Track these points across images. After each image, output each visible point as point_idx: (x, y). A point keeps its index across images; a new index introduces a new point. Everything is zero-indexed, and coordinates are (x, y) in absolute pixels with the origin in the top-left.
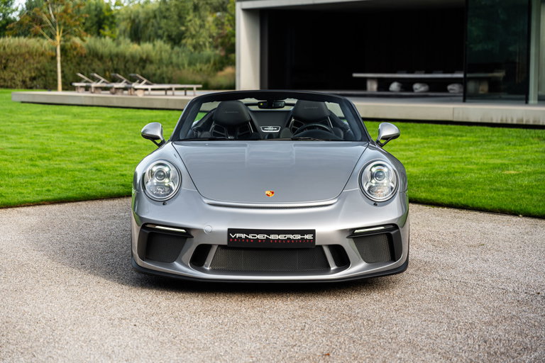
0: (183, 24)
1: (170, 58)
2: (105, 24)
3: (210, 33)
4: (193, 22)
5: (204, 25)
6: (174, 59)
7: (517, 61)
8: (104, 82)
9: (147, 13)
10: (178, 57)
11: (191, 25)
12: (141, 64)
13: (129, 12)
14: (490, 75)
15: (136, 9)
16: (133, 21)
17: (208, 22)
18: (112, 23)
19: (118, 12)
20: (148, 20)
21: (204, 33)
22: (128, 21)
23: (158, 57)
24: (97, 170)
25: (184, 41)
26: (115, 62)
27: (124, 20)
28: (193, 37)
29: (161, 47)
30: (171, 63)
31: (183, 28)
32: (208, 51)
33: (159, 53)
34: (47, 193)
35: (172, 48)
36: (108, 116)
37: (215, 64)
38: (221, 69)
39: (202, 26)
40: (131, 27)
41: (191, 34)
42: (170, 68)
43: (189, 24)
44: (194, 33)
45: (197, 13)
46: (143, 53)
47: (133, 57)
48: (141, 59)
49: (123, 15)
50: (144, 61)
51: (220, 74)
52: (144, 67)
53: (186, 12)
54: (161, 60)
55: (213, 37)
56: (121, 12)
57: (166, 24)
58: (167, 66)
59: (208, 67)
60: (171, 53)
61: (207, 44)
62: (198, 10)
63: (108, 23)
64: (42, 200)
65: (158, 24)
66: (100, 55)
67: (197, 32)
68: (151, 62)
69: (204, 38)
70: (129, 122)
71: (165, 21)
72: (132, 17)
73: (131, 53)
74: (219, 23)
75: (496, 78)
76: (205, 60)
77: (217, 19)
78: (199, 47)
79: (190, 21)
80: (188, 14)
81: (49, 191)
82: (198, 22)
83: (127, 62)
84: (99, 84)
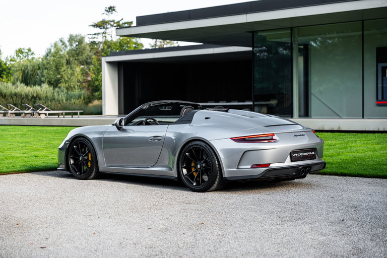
0: (59, 73)
1: (53, 95)
2: (3, 74)
3: (78, 79)
4: (66, 71)
5: (74, 74)
6: (56, 97)
7: (284, 92)
8: (17, 110)
9: (33, 67)
10: (59, 95)
11: (65, 74)
12: (33, 100)
13: (21, 66)
14: (268, 103)
15: (25, 63)
16: (24, 72)
17: (77, 72)
18: (9, 73)
19: (13, 66)
20: (34, 70)
21: (74, 79)
22: (20, 71)
23: (45, 95)
24: (36, 156)
25: (60, 85)
26: (14, 99)
27: (17, 71)
28: (66, 82)
29: (46, 88)
30: (54, 99)
31: (59, 76)
32: (77, 92)
33: (45, 92)
34: (13, 167)
35: (54, 89)
36: (25, 130)
37: (84, 99)
38: (90, 102)
39: (72, 74)
40: (22, 76)
41: (64, 80)
42: (53, 102)
43: (63, 73)
44: (67, 79)
45: (69, 66)
46: (34, 92)
47: (27, 96)
48: (33, 97)
49: (16, 67)
50: (35, 98)
51: (90, 105)
52: (35, 102)
53: (61, 64)
54: (46, 97)
55: (80, 82)
56: (15, 66)
57: (48, 73)
58: (51, 101)
59: (79, 102)
60: (54, 93)
61: (76, 87)
62: (70, 64)
63: (5, 73)
64: (11, 171)
65: (42, 73)
66: (3, 94)
67: (69, 79)
68: (40, 99)
69: (74, 82)
70: (41, 133)
71: (47, 71)
72: (23, 68)
73: (25, 93)
74: (84, 72)
75: (271, 104)
76: (77, 97)
77: (82, 70)
78: (70, 88)
79: (64, 71)
80: (62, 66)
81: (13, 166)
82: (70, 71)
83: (23, 99)
84: (13, 111)
